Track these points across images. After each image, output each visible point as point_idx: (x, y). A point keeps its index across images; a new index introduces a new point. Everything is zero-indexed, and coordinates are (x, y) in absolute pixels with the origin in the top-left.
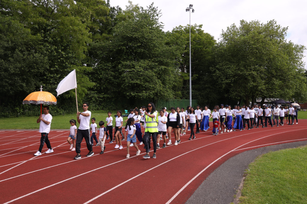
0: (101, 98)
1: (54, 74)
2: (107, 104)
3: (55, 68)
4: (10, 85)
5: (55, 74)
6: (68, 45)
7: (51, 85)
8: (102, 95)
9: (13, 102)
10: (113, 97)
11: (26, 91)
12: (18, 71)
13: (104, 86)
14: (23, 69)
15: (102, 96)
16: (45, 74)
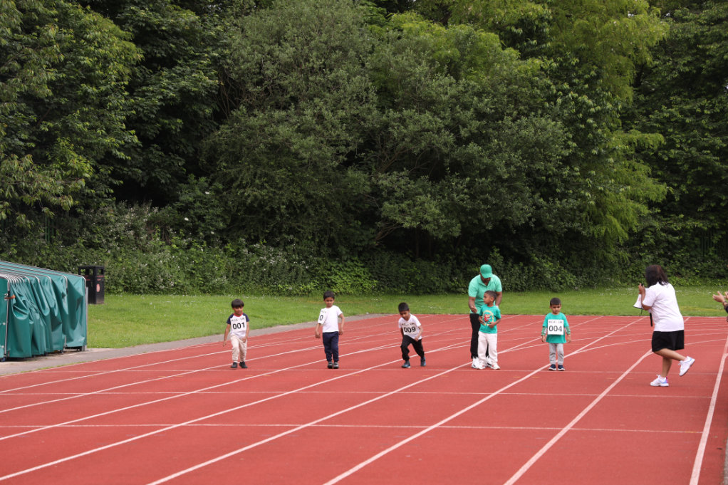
0: (675, 234)
2: (691, 256)
6: (599, 76)
8: (680, 221)
10: (713, 230)
13: (684, 188)
15: (677, 227)
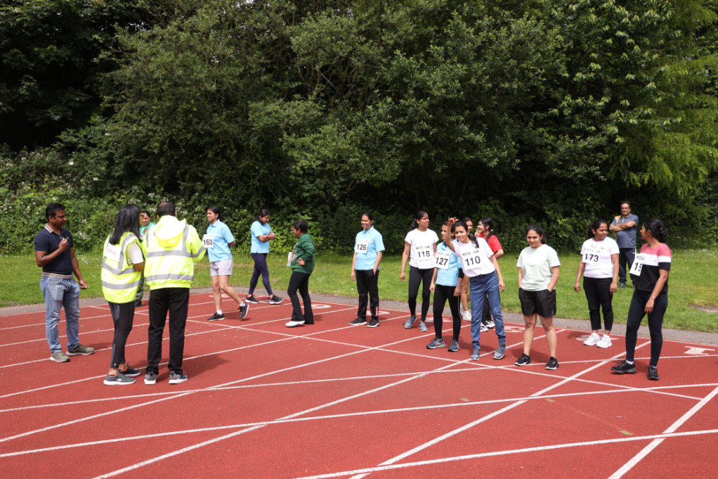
1: (587, 99)
3: (592, 75)
4: (435, 142)
5: (591, 97)
7: (572, 137)
9: (451, 202)
11: (486, 163)
12: (459, 91)
14: (473, 81)
16: (553, 96)
